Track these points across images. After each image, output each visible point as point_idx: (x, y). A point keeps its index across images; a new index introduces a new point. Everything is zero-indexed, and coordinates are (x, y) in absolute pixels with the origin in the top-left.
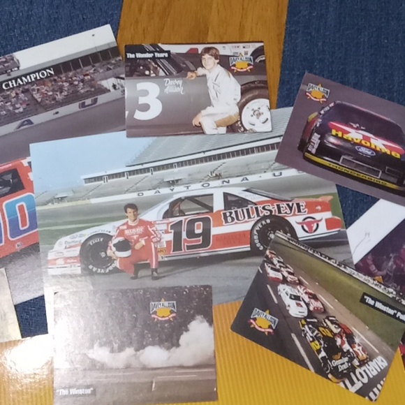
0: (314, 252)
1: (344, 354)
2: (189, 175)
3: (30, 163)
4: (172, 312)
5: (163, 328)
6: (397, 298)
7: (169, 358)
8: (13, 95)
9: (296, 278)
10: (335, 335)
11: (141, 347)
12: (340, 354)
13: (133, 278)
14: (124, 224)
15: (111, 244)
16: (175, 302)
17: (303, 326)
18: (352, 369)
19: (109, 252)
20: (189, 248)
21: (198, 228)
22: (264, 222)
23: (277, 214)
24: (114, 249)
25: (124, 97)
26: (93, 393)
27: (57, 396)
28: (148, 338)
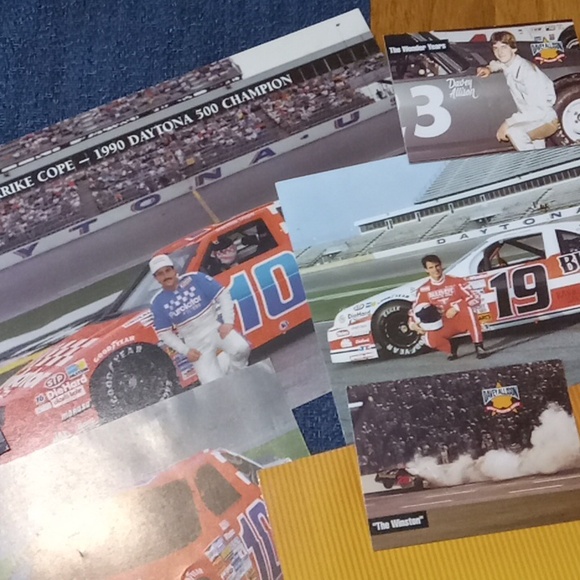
2: (504, 209)
3: (279, 209)
4: (514, 400)
5: (506, 423)
7: (521, 465)
8: (240, 115)
11: (480, 452)
13: (451, 358)
14: (425, 285)
15: (413, 313)
16: (515, 387)
19: (412, 326)
20: (521, 310)
21: (530, 282)
24: (418, 320)
25: (396, 108)
26: (425, 524)
27: (374, 531)
28: (487, 438)
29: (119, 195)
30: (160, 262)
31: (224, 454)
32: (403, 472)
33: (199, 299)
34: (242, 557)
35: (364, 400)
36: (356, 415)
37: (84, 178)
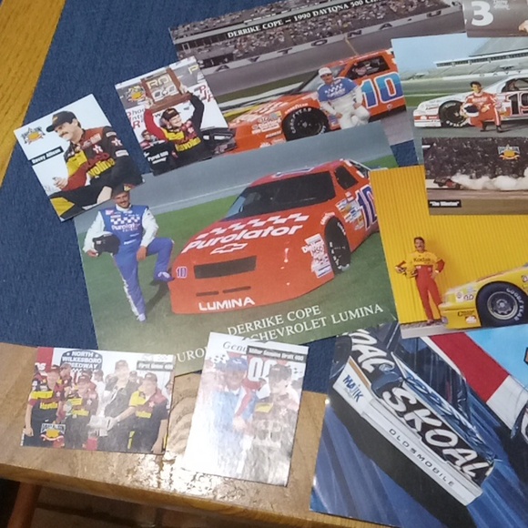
2: (520, 63)
3: (392, 53)
4: (516, 154)
5: (511, 164)
7: (517, 185)
8: (375, 6)
11: (494, 176)
13: (482, 131)
14: (470, 95)
15: (463, 107)
16: (517, 147)
19: (461, 113)
20: (524, 112)
24: (465, 111)
25: (462, 11)
26: (459, 206)
27: (430, 206)
28: (499, 170)
29: (305, 38)
30: (324, 71)
31: (351, 163)
32: (450, 180)
33: (344, 90)
34: (356, 210)
35: (432, 145)
36: (425, 151)
37: (287, 29)
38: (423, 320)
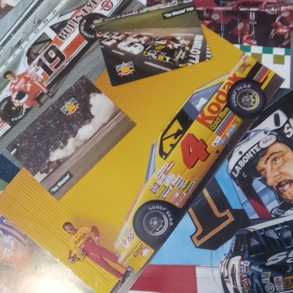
0: (120, 15)
1: (178, 50)
2: (24, 33)
4: (75, 104)
5: (78, 115)
6: (180, 3)
7: (94, 126)
9: (123, 35)
10: (166, 45)
11: (75, 134)
12: (176, 51)
13: (40, 106)
14: (11, 86)
15: (13, 100)
16: (72, 98)
17: (147, 54)
18: (188, 53)
19: (16, 105)
20: (56, 67)
21: (52, 54)
22: (83, 24)
23: (86, 14)
24: (17, 101)
26: (71, 176)
27: (53, 193)
28: (75, 126)
32: (50, 163)
34: (7, 241)
35: (16, 147)
36: (16, 155)
38: (117, 282)
